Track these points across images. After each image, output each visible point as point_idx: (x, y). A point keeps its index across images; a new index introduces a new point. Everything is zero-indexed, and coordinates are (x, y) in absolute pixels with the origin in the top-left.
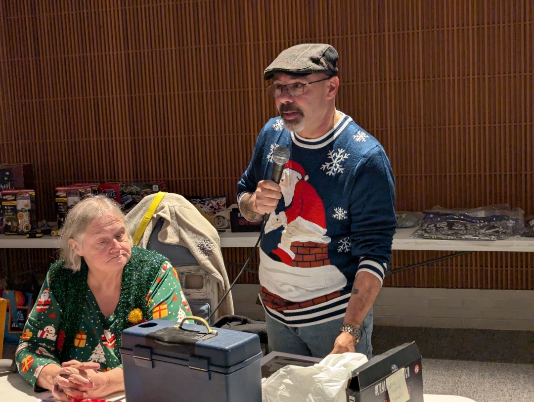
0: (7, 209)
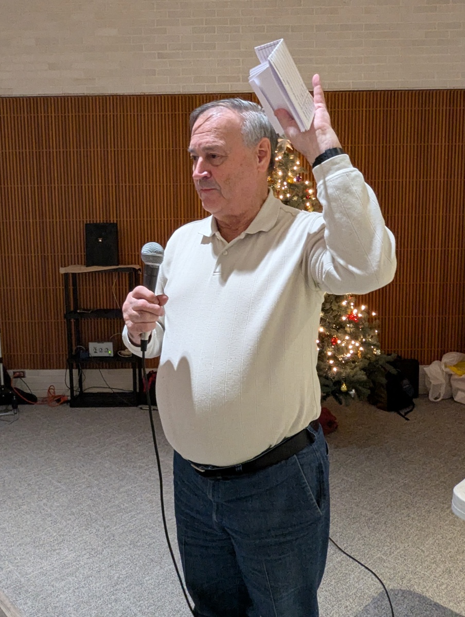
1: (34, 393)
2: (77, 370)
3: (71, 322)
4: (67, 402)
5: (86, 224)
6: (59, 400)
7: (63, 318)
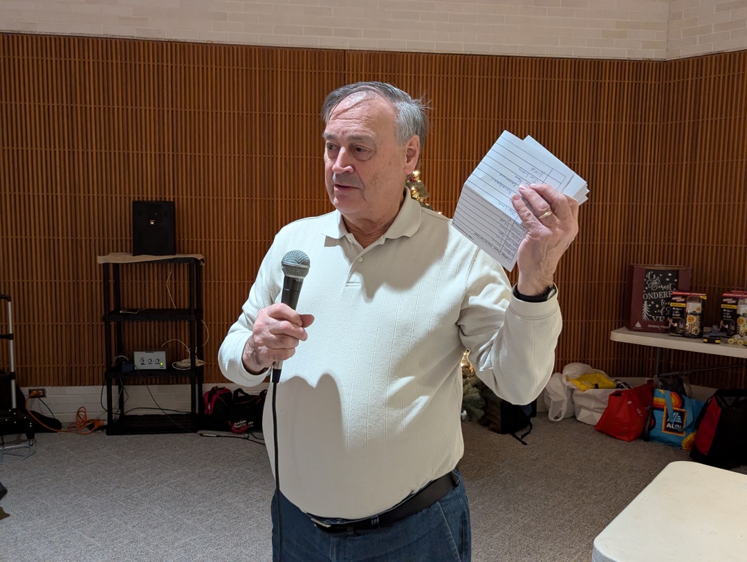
0: (675, 310)
1: (57, 417)
2: (117, 387)
3: (110, 326)
4: (102, 428)
5: (134, 202)
6: (92, 426)
7: (99, 320)
